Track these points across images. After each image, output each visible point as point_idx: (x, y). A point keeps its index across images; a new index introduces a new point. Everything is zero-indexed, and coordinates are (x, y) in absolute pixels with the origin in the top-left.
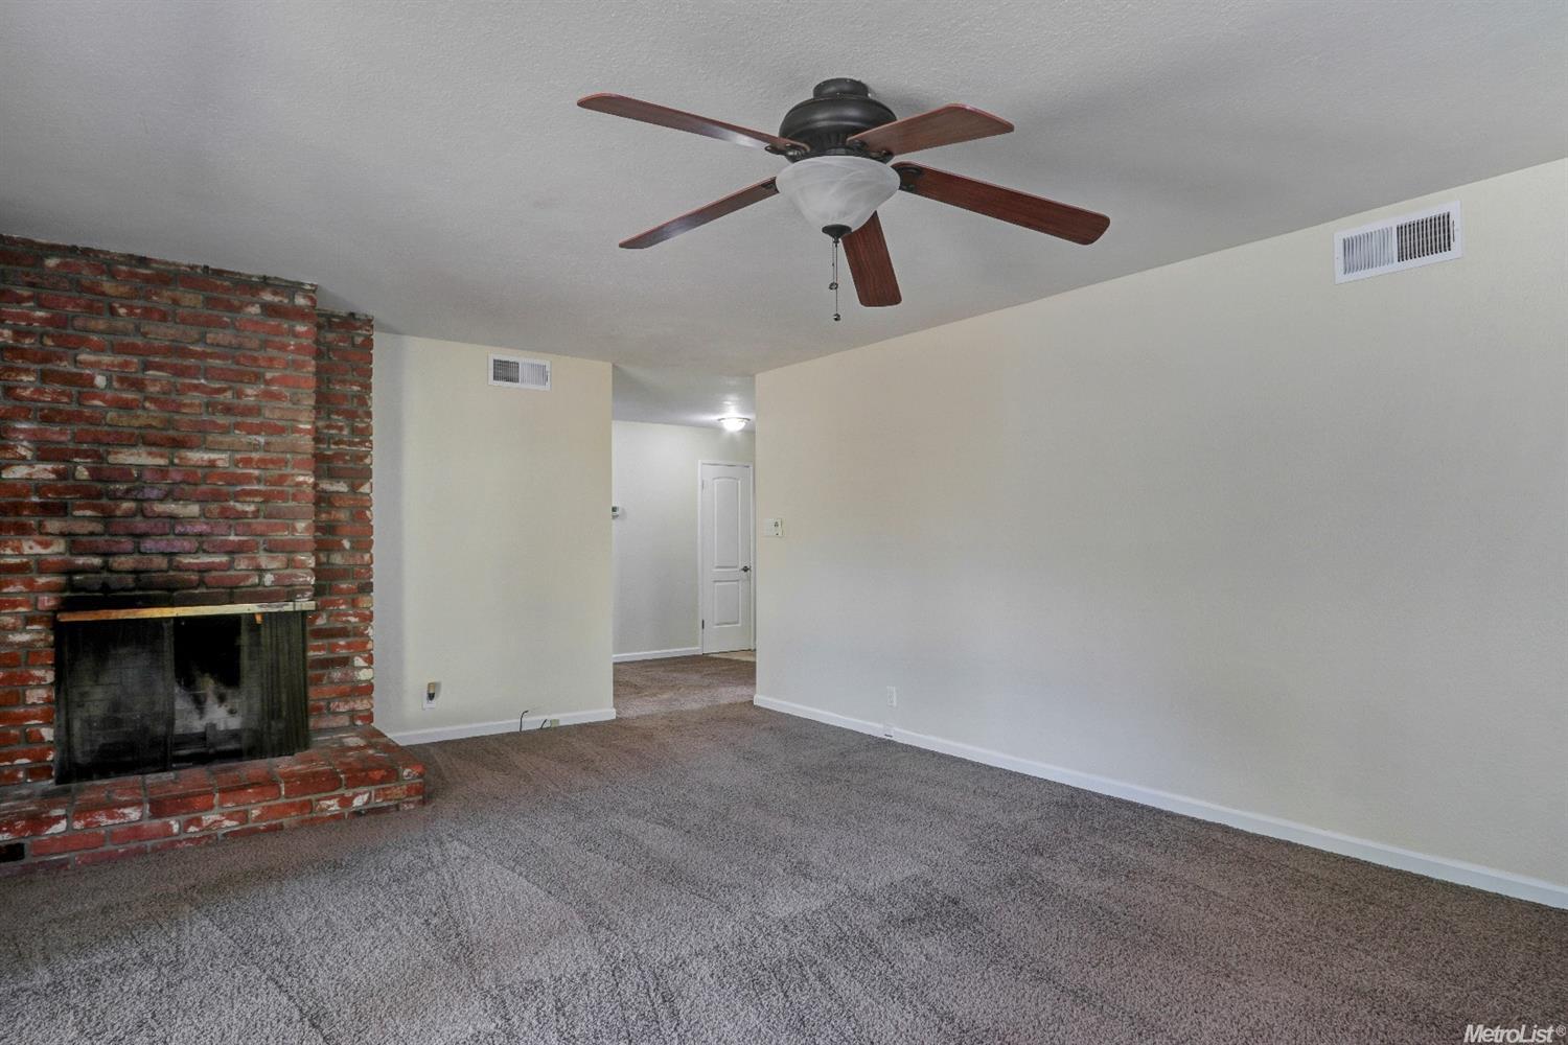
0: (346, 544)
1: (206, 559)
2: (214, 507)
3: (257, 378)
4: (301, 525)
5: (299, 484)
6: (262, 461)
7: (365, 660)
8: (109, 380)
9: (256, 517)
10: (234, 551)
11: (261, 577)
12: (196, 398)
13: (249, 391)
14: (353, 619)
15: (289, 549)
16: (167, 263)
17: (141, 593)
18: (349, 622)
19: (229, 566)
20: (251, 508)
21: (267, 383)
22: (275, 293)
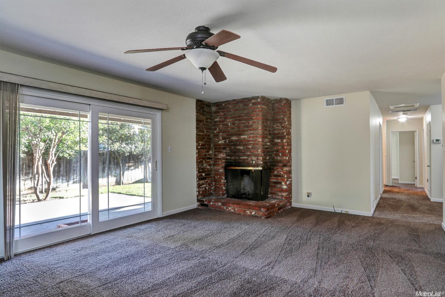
0: (280, 154)
1: (244, 158)
2: (245, 147)
3: (252, 119)
4: (259, 150)
5: (259, 141)
6: (252, 137)
7: (285, 183)
8: (230, 124)
9: (252, 149)
10: (248, 156)
11: (253, 162)
12: (242, 125)
13: (250, 122)
14: (282, 173)
15: (257, 156)
16: (238, 99)
17: (235, 164)
18: (281, 173)
19: (247, 159)
20: (251, 147)
21: (254, 120)
22: (254, 100)
